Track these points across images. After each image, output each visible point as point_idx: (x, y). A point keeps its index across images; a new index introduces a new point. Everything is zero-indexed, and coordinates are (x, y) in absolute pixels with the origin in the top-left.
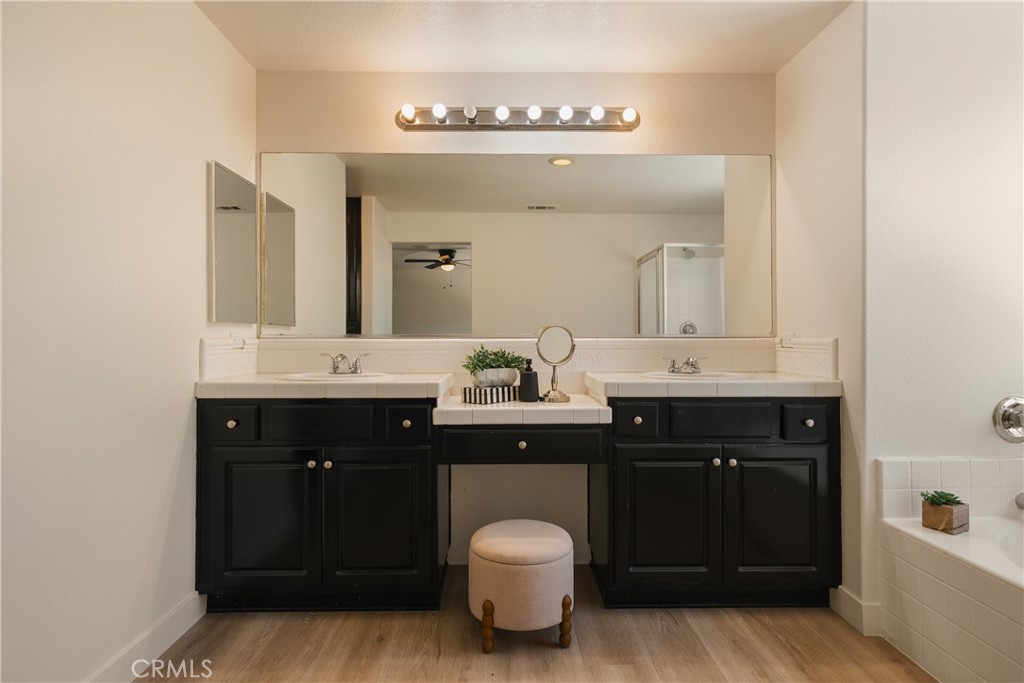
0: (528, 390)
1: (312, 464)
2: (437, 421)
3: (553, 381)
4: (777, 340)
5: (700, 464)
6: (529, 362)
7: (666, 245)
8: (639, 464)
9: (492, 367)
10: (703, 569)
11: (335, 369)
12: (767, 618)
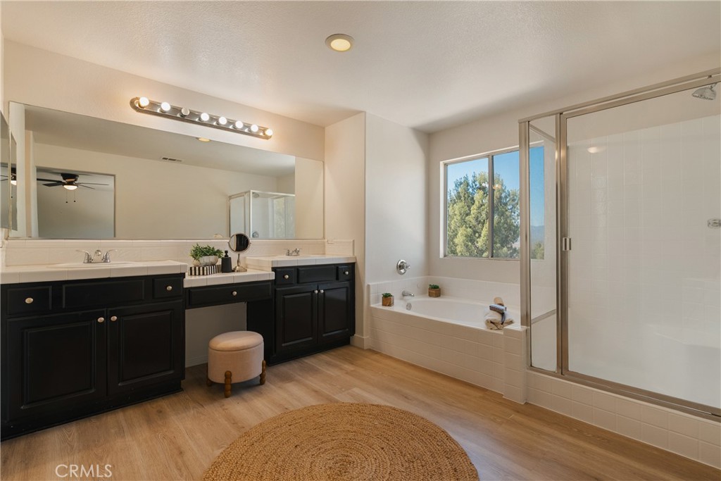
0: (226, 266)
1: (101, 319)
2: (186, 285)
3: (238, 262)
4: (326, 240)
5: (309, 294)
6: (226, 252)
7: (252, 191)
8: (286, 297)
9: (207, 255)
10: (311, 339)
11: (89, 261)
12: (332, 353)
